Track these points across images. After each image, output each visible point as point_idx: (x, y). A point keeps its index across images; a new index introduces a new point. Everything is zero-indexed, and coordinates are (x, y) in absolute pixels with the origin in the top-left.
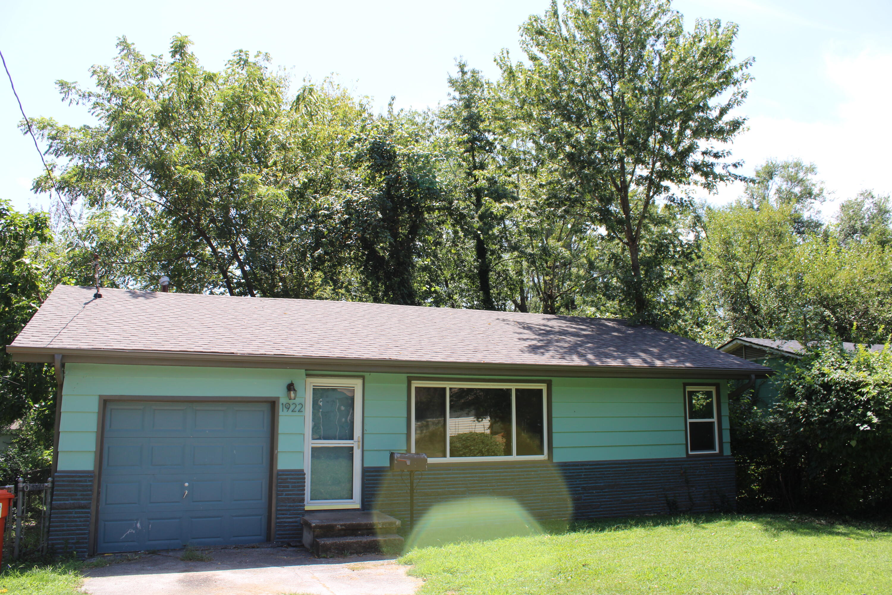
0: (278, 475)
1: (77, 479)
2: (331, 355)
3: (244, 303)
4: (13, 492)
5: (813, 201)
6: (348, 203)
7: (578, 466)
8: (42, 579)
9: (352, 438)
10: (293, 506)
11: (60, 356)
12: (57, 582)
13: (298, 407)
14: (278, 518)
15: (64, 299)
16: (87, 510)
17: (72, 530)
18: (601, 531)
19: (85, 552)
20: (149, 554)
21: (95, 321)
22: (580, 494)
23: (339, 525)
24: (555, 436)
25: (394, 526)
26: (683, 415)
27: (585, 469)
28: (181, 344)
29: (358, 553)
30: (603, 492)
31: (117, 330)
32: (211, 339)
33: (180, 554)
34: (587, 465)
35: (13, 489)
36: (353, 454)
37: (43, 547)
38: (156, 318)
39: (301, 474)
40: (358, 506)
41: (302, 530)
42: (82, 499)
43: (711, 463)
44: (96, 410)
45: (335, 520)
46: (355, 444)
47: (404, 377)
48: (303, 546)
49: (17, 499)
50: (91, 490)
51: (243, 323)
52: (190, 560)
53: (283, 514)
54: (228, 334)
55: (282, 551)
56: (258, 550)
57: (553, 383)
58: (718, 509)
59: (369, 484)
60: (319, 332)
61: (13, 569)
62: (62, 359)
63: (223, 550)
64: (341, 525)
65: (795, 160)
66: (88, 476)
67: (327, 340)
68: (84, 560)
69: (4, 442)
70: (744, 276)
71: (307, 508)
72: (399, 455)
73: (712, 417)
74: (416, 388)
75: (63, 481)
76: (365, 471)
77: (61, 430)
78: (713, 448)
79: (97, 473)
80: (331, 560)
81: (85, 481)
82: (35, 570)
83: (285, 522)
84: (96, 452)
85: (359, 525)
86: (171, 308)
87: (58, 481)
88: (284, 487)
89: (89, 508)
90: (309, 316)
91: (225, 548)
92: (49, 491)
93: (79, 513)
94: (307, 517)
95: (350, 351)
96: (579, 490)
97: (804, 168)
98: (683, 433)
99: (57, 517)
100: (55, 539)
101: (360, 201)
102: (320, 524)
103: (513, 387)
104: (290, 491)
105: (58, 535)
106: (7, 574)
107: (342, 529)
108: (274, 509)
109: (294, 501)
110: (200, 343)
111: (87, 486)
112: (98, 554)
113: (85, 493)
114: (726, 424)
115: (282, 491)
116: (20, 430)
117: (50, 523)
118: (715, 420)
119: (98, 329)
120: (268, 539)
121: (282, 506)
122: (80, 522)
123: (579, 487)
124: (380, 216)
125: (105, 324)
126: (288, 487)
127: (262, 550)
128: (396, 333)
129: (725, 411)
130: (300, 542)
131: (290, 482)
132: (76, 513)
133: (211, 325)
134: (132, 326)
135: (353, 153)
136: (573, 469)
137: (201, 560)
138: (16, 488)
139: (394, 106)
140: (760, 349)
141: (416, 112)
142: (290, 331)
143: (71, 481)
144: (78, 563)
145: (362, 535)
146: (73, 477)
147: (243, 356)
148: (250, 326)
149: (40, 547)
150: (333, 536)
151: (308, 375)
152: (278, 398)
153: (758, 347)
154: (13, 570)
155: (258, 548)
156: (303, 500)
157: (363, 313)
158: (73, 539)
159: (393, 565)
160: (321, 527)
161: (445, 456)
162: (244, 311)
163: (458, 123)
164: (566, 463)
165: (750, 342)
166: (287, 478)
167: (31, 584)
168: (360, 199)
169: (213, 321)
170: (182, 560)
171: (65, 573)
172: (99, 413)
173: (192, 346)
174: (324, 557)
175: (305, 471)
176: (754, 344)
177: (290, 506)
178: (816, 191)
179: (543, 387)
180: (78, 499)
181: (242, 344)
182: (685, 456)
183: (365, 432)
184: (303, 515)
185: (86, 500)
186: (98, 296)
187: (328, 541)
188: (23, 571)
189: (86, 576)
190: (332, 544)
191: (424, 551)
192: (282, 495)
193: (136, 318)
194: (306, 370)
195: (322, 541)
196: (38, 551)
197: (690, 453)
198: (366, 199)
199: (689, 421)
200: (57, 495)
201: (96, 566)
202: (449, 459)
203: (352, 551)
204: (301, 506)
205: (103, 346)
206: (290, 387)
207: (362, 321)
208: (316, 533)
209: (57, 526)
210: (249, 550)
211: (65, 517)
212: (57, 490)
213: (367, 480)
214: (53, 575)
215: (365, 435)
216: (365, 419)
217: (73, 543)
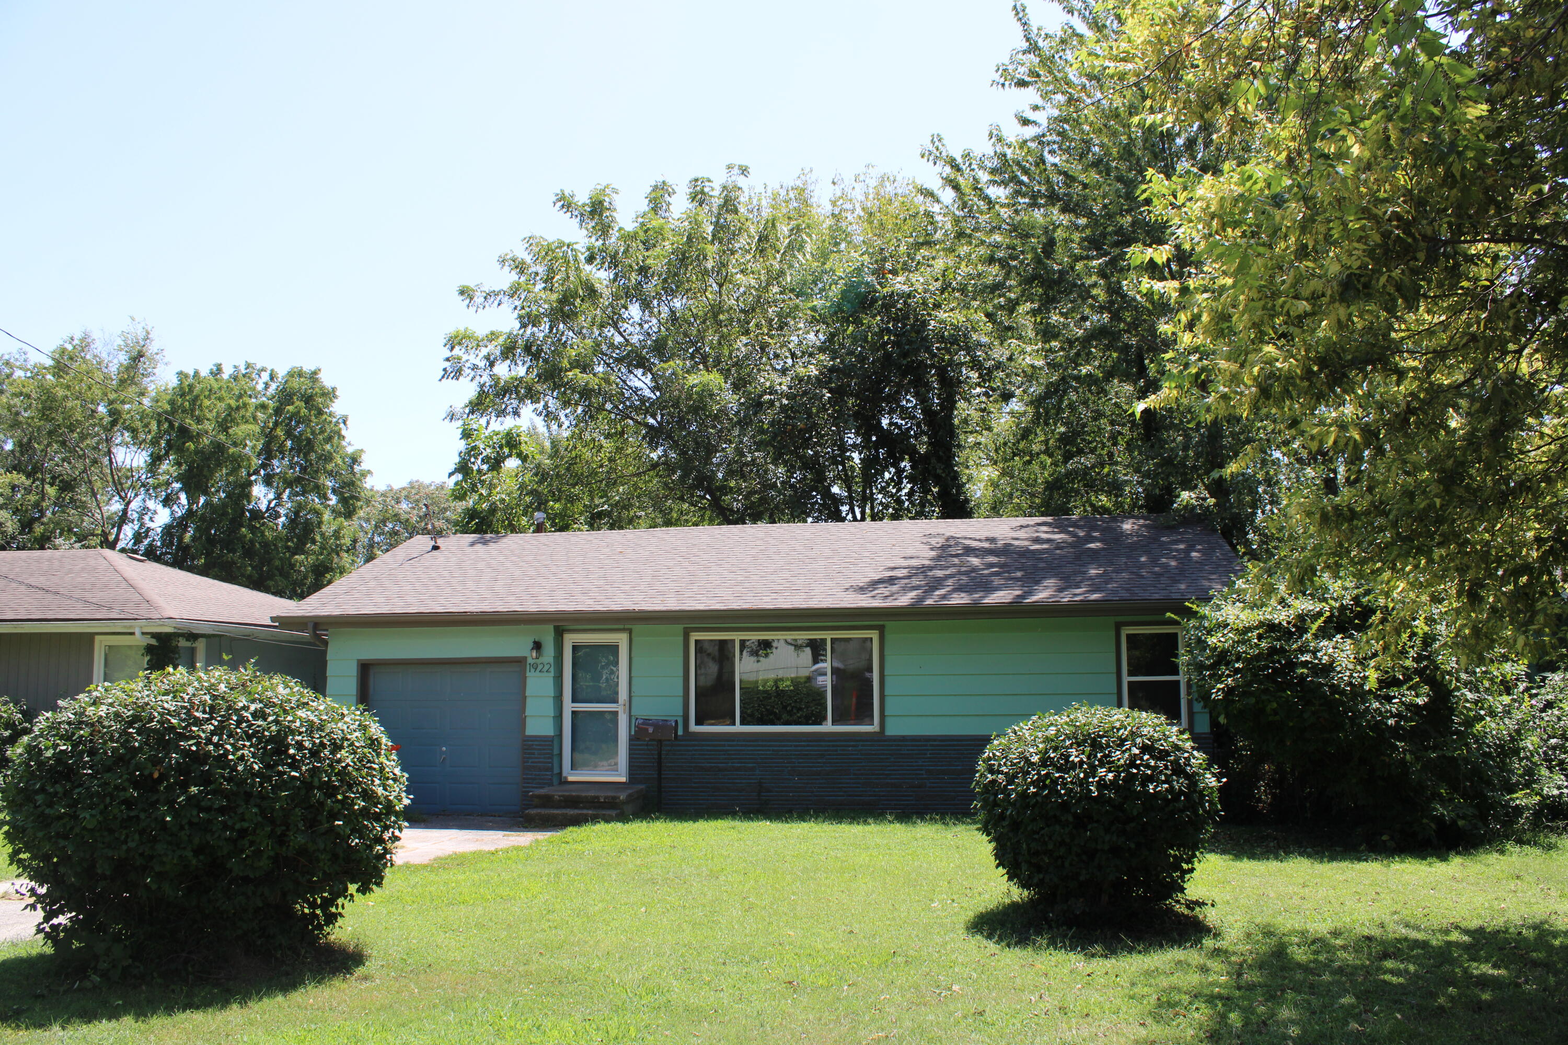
0: (524, 741)
7: (919, 741)
9: (616, 702)
10: (539, 775)
13: (546, 667)
14: (524, 787)
22: (922, 779)
24: (889, 701)
26: (1115, 671)
27: (932, 746)
36: (618, 719)
39: (557, 740)
40: (623, 779)
46: (620, 708)
47: (680, 628)
53: (529, 783)
57: (888, 630)
67: (606, 587)
71: (566, 779)
73: (1176, 674)
88: (530, 754)
90: (648, 553)
96: (922, 774)
98: (1114, 698)
103: (829, 636)
104: (536, 758)
109: (540, 769)
115: (528, 758)
121: (527, 774)
123: (921, 770)
126: (534, 754)
131: (537, 750)
147: (475, 614)
152: (527, 657)
156: (561, 770)
161: (734, 724)
164: (903, 736)
166: (533, 745)
172: (357, 676)
177: (536, 775)
179: (874, 635)
183: (633, 693)
186: (436, 548)
192: (528, 762)
194: (556, 626)
199: (1127, 679)
202: (738, 728)
204: (559, 777)
205: (351, 612)
215: (634, 699)
216: (633, 679)
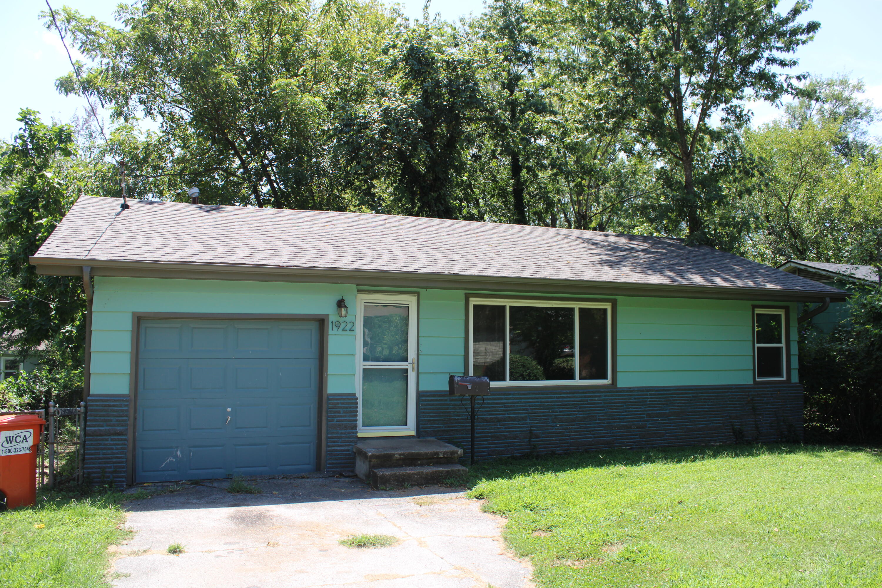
0: (328, 399)
1: (112, 403)
2: (385, 268)
3: (281, 215)
4: (44, 417)
5: (859, 121)
6: (386, 112)
7: (643, 391)
8: (80, 514)
9: (406, 360)
10: (345, 433)
11: (89, 268)
12: (97, 516)
13: (349, 326)
14: (329, 446)
15: (89, 210)
16: (123, 437)
17: (109, 458)
18: (677, 462)
19: (123, 482)
20: (192, 484)
21: (124, 232)
22: (644, 421)
23: (397, 454)
24: (619, 359)
25: (456, 455)
26: (752, 339)
27: (651, 395)
28: (221, 255)
29: (419, 485)
30: (669, 420)
31: (149, 241)
32: (253, 250)
33: (226, 485)
34: (652, 391)
35: (44, 414)
36: (407, 376)
37: (78, 476)
38: (189, 229)
39: (353, 398)
41: (354, 458)
42: (118, 426)
43: (779, 391)
44: (130, 329)
45: (392, 448)
46: (409, 366)
47: (462, 293)
48: (356, 476)
49: (48, 425)
50: (127, 416)
51: (284, 235)
52: (238, 492)
53: (334, 442)
54: (269, 246)
55: (335, 482)
56: (308, 480)
57: (619, 303)
58: (784, 439)
59: (424, 409)
60: (367, 245)
61: (49, 501)
62: (90, 273)
63: (271, 481)
64: (400, 455)
65: (841, 78)
66: (123, 401)
67: (377, 253)
68: (123, 491)
69: (31, 363)
70: (785, 199)
71: (360, 435)
72: (459, 379)
73: (780, 342)
74: (475, 306)
75: (97, 405)
76: (420, 395)
77: (92, 350)
78: (780, 375)
79: (133, 398)
80: (391, 493)
81: (121, 406)
82: (73, 503)
83: (337, 451)
84: (130, 374)
85: (419, 454)
86: (204, 219)
87: (92, 405)
88: (335, 412)
89: (126, 435)
90: (353, 228)
91: (273, 478)
92: (82, 416)
93: (116, 440)
94: (360, 446)
95: (405, 264)
96: (644, 417)
97: (850, 86)
98: (751, 358)
99: (92, 445)
100: (90, 468)
101: (399, 109)
102: (377, 453)
103: (577, 306)
104: (341, 416)
105: (93, 464)
106: (43, 507)
107: (400, 459)
108: (324, 436)
109: (346, 427)
110: (242, 254)
111: (122, 411)
112: (138, 484)
113: (120, 418)
114: (795, 350)
115: (333, 417)
116: (47, 351)
117: (84, 450)
118: (783, 345)
119: (128, 240)
120: (318, 468)
121: (333, 433)
122: (117, 449)
123: (644, 414)
124: (420, 124)
125: (135, 235)
126: (339, 412)
127: (314, 480)
128: (448, 246)
129: (794, 336)
130: (353, 471)
131: (341, 408)
132: (112, 440)
133: (249, 236)
134: (165, 237)
135: (387, 60)
136: (639, 395)
137: (250, 492)
138: (47, 413)
139: (429, 10)
140: (815, 273)
141: (446, 23)
142: (336, 243)
143: (106, 406)
144: (118, 494)
145: (422, 465)
146: (107, 401)
147: (290, 268)
148: (291, 237)
149: (75, 475)
150: (390, 466)
151: (359, 291)
152: (328, 315)
153: (814, 270)
154: (50, 503)
155: (308, 478)
156: (356, 426)
157: (409, 226)
158: (110, 467)
159: (463, 500)
160: (378, 457)
161: (505, 379)
162: (283, 223)
163: (493, 32)
164: (630, 388)
165: (806, 266)
166: (338, 403)
167: (70, 520)
168: (399, 106)
169: (251, 232)
170: (229, 492)
171: (105, 507)
172: (132, 331)
173: (233, 258)
174: (383, 490)
175: (357, 396)
176: (811, 267)
177: (342, 433)
178: (862, 110)
179: (608, 306)
180: (114, 425)
181: (286, 256)
182: (752, 383)
183: (420, 353)
184: (356, 443)
185: (122, 426)
186: (125, 207)
187: (388, 472)
188: (59, 505)
189: (128, 511)
190: (392, 476)
191: (492, 483)
192: (333, 421)
193: (169, 230)
194: (357, 285)
195: (381, 472)
196: (74, 480)
197: (757, 379)
198: (404, 106)
199: (757, 345)
200: (90, 420)
201: (137, 498)
202: (509, 383)
203: (413, 483)
204: (353, 433)
205: (135, 258)
206: (341, 304)
207: (410, 235)
208: (372, 463)
209: (92, 454)
210: (300, 481)
211: (100, 444)
212: (91, 415)
213: (422, 405)
214: (93, 509)
215: (420, 357)
216: (420, 338)
217: (110, 472)
